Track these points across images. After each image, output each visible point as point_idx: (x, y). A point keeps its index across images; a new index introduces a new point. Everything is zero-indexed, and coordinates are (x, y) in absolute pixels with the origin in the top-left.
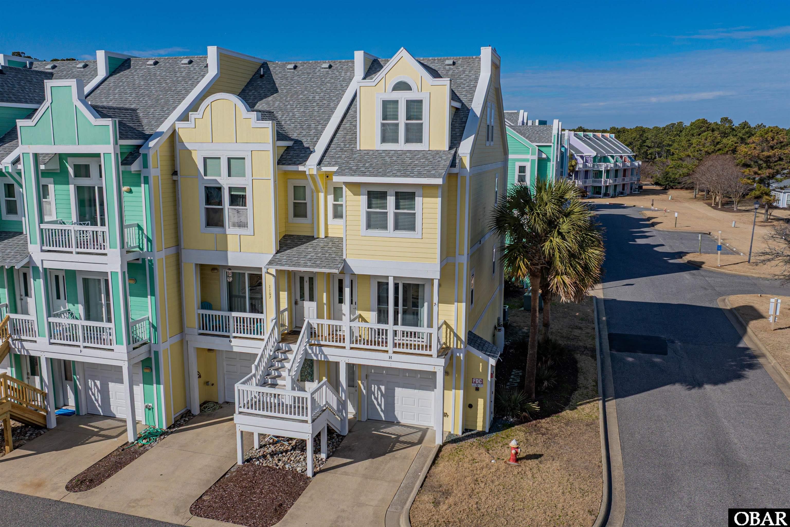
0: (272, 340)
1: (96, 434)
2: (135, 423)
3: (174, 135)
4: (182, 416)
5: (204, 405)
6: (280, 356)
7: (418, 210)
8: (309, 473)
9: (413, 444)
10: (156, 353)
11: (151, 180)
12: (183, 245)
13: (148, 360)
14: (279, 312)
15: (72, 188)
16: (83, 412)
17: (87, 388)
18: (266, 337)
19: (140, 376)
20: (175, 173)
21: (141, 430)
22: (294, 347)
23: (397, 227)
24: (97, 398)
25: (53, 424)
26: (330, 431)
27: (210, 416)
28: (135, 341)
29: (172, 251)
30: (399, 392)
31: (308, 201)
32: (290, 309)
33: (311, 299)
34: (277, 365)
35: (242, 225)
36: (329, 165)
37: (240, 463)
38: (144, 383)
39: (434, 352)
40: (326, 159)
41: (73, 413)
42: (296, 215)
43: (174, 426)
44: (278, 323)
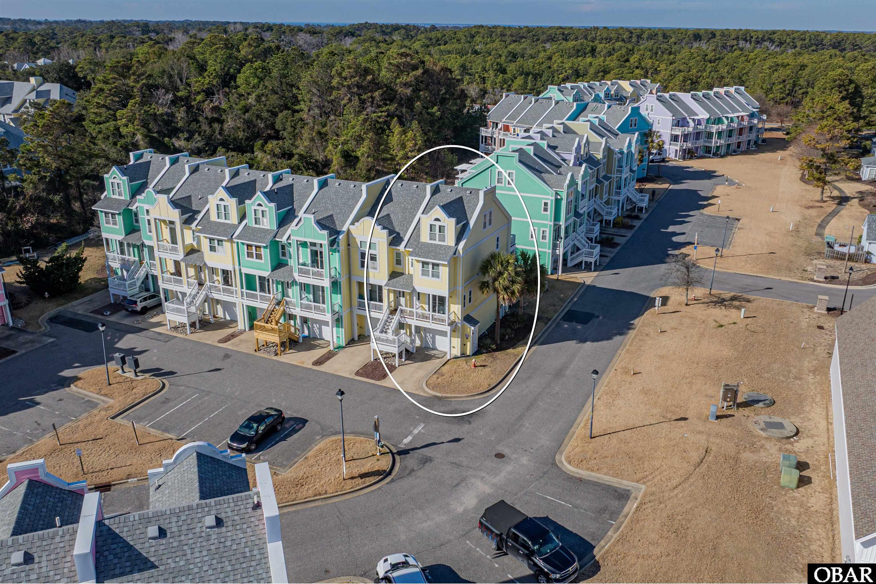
0: (386, 314)
1: (318, 346)
2: (333, 342)
3: (349, 231)
4: (351, 341)
5: (359, 336)
6: (389, 321)
7: (440, 271)
8: (397, 366)
9: (439, 358)
10: (341, 316)
11: (340, 251)
12: (352, 273)
13: (338, 318)
14: (389, 302)
15: (309, 250)
16: (311, 336)
17: (313, 327)
18: (384, 312)
19: (335, 324)
20: (349, 245)
21: (336, 346)
22: (395, 317)
23: (433, 276)
24: (317, 332)
25: (301, 341)
26: (407, 351)
27: (362, 342)
28: (334, 311)
29: (347, 276)
30: (437, 337)
31: (401, 259)
32: (394, 300)
33: (403, 297)
34: (388, 324)
35: (375, 268)
36: (409, 248)
37: (372, 360)
38: (337, 327)
39: (447, 324)
40: (408, 245)
41: (307, 337)
42: (397, 264)
43: (348, 344)
44: (389, 306)
